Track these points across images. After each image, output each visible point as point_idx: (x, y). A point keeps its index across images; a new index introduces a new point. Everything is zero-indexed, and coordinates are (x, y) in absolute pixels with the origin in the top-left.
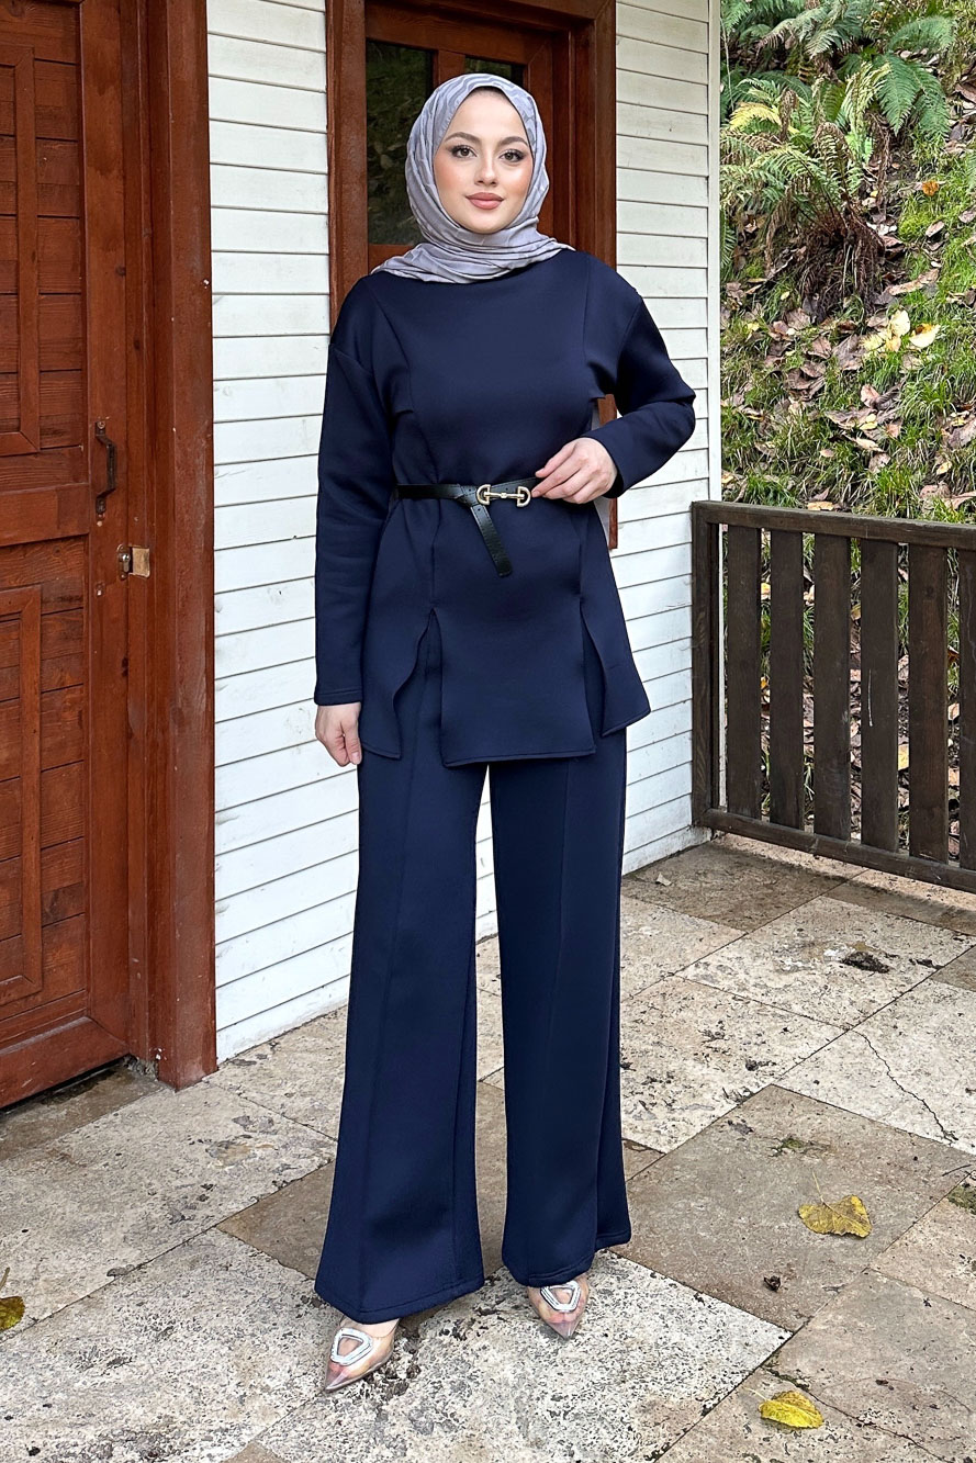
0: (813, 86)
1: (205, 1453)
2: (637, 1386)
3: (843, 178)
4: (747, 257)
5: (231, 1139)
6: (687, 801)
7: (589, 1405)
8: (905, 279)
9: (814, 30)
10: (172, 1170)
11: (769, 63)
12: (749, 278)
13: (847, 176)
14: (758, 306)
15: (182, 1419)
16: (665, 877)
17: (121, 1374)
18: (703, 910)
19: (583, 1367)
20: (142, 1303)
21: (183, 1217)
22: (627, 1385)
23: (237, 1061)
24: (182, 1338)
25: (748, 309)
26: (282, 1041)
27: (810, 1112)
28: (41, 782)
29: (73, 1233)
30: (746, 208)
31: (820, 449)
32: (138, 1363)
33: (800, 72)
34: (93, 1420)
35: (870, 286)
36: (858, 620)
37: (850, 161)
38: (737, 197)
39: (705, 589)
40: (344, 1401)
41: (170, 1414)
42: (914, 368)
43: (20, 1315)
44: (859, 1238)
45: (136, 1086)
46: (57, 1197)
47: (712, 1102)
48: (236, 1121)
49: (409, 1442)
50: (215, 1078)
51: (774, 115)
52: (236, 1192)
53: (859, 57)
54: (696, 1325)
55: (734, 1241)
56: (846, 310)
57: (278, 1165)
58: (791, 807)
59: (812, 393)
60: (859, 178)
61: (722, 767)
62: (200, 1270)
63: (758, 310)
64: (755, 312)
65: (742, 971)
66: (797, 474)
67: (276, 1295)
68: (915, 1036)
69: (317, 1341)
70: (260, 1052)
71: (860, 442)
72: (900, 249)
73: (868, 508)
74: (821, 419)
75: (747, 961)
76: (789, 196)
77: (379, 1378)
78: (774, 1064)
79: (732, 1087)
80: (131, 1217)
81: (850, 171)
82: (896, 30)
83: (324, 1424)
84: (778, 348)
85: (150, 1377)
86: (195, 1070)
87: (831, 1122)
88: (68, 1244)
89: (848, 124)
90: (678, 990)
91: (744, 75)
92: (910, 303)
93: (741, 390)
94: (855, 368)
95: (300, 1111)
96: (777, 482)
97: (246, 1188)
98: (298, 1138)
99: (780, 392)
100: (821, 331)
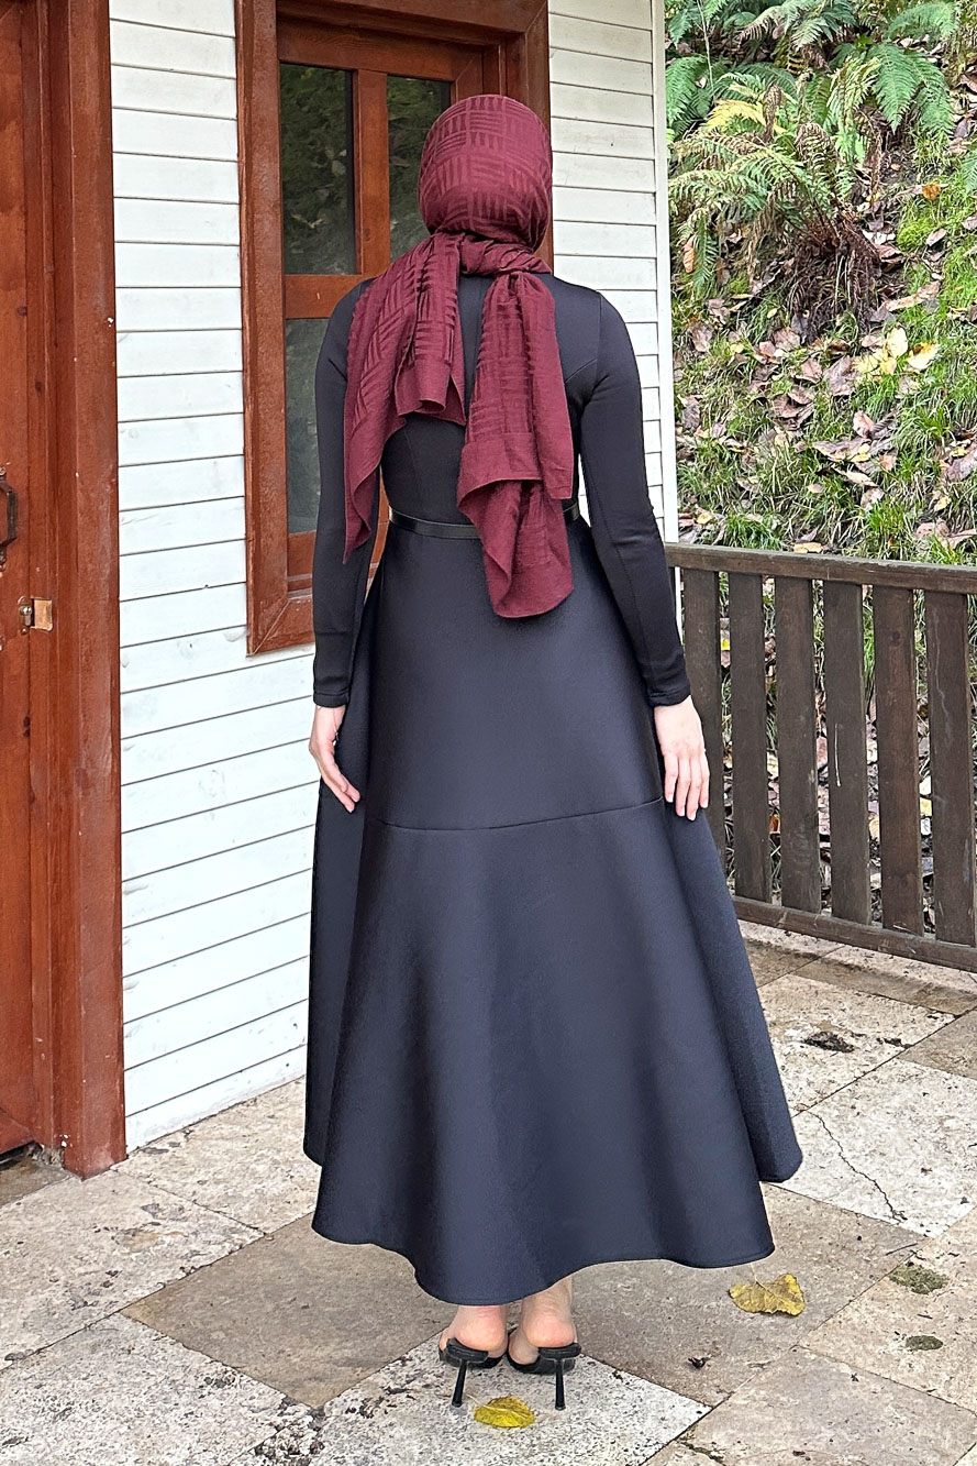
0: (800, 81)
3: (832, 182)
4: (731, 270)
5: (138, 1226)
8: (903, 293)
9: (801, 19)
10: (76, 1257)
11: (756, 54)
12: (733, 293)
13: (836, 180)
14: (743, 324)
17: (18, 1451)
20: (40, 1386)
21: (86, 1303)
23: (149, 1150)
24: (80, 1418)
25: (733, 328)
26: (196, 1129)
31: (808, 484)
32: (34, 1442)
33: (789, 64)
35: (864, 301)
42: (911, 392)
44: (790, 1316)
45: (40, 1176)
48: (144, 1208)
50: (124, 1166)
51: (757, 113)
52: (142, 1278)
53: (853, 47)
54: (612, 1401)
55: (660, 1321)
56: (839, 328)
57: (186, 1251)
58: (757, 878)
59: (800, 421)
60: (850, 182)
62: (101, 1354)
63: (743, 330)
64: (740, 332)
66: (783, 512)
67: (179, 1376)
68: (873, 1117)
70: (172, 1140)
71: (851, 476)
72: (896, 260)
73: (859, 549)
74: (809, 450)
76: (772, 203)
80: (31, 1303)
81: (841, 175)
82: (894, 17)
84: (764, 371)
85: (46, 1455)
86: (104, 1158)
87: (774, 1204)
91: (727, 68)
92: (908, 320)
93: (723, 418)
94: (847, 393)
95: (212, 1198)
96: (760, 521)
97: (153, 1274)
98: (209, 1225)
99: (765, 421)
100: (811, 352)
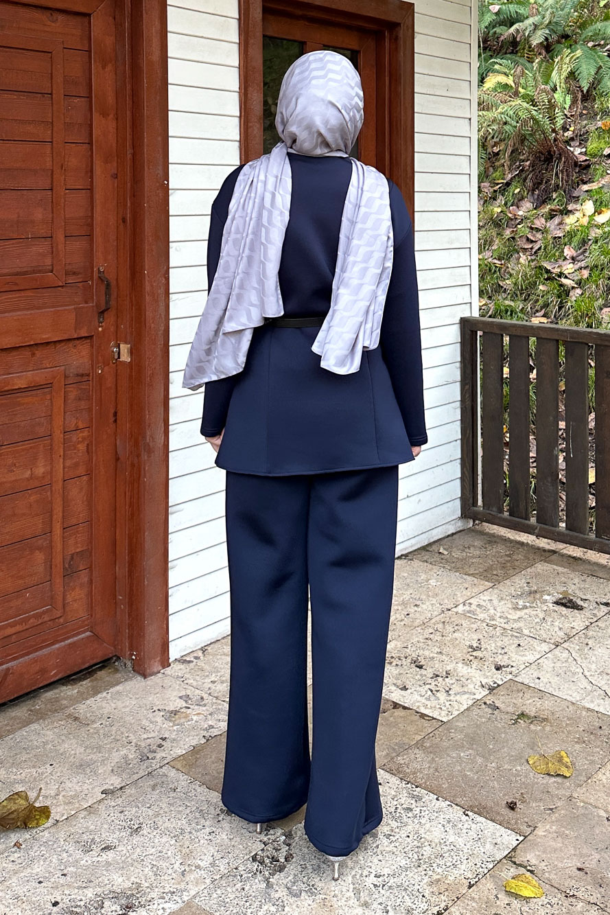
0: (534, 64)
1: (161, 906)
2: (428, 869)
3: (552, 119)
4: (494, 167)
5: (177, 709)
6: (458, 503)
7: (398, 880)
8: (590, 181)
9: (535, 29)
10: (142, 728)
11: (507, 49)
12: (495, 180)
13: (555, 118)
14: (501, 197)
15: (147, 885)
16: (444, 549)
17: (110, 855)
18: (467, 570)
19: (394, 856)
20: (123, 811)
21: (148, 757)
22: (421, 869)
23: (182, 661)
24: (146, 834)
25: (495, 199)
26: (209, 648)
27: (534, 697)
28: (64, 488)
29: (81, 767)
30: (493, 137)
31: (539, 285)
32: (119, 849)
33: (526, 55)
34: (92, 884)
35: (569, 185)
36: (564, 391)
37: (557, 109)
38: (488, 131)
39: (469, 371)
40: (246, 875)
41: (140, 882)
42: (597, 235)
43: (48, 817)
44: (566, 777)
45: (120, 675)
46: (71, 744)
47: (474, 690)
48: (181, 697)
49: (286, 902)
50: (168, 671)
51: (510, 81)
52: (181, 742)
53: (562, 46)
54: (465, 831)
55: (488, 778)
56: (554, 200)
57: (206, 726)
58: (522, 505)
59: (534, 250)
60: (562, 119)
61: (480, 481)
62: (158, 791)
63: (501, 200)
64: (499, 201)
65: (492, 608)
66: (525, 300)
67: (205, 808)
68: (600, 650)
69: (230, 837)
70: (195, 655)
71: (564, 281)
72: (587, 163)
73: (568, 321)
74: (540, 266)
75: (495, 602)
76: (519, 130)
77: (268, 861)
78: (512, 666)
79: (486, 680)
80: (116, 757)
81: (557, 115)
82: (585, 30)
83: (234, 890)
84: (513, 223)
85: (127, 858)
86: (156, 666)
87: (548, 704)
88: (78, 773)
89: (555, 86)
90: (453, 620)
91: (491, 57)
92: (594, 196)
93: (490, 248)
94: (560, 235)
95: (220, 692)
96: (513, 305)
97: (187, 740)
98: (219, 709)
99: (514, 250)
100: (539, 212)
